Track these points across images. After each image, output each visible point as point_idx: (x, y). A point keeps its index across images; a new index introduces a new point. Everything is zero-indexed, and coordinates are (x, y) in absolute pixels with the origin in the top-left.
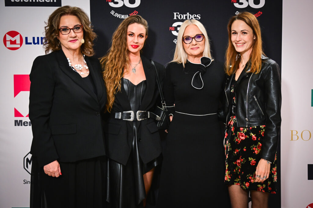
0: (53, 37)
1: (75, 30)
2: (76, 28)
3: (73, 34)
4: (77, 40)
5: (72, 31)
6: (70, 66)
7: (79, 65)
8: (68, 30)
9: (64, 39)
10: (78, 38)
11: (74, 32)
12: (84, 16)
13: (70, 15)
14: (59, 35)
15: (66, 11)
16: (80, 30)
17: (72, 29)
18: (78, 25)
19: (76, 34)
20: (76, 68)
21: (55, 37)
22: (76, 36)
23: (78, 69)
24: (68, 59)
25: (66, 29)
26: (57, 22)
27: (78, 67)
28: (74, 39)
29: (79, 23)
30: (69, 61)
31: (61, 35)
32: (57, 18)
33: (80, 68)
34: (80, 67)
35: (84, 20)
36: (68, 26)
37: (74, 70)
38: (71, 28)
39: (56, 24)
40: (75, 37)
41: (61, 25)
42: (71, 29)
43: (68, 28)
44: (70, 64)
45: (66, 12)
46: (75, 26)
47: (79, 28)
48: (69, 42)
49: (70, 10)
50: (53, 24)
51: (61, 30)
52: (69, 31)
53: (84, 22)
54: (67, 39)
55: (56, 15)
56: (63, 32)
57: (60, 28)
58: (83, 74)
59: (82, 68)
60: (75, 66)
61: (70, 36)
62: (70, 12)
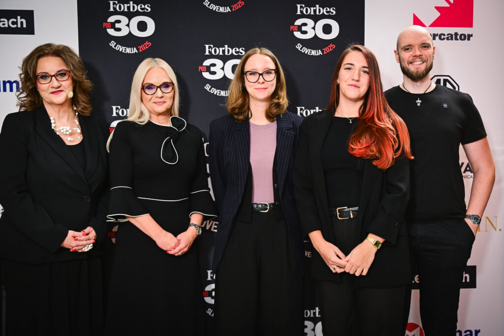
0: (28, 87)
1: (58, 78)
3: (55, 83)
4: (62, 91)
5: (53, 78)
6: (53, 128)
7: (65, 127)
8: (48, 77)
9: (43, 91)
10: (64, 88)
11: (57, 80)
12: (71, 57)
13: (51, 56)
14: (36, 83)
15: (46, 51)
16: (66, 78)
17: (54, 76)
18: (63, 70)
19: (61, 82)
20: (62, 131)
21: (31, 87)
22: (60, 85)
23: (64, 133)
24: (51, 118)
25: (45, 76)
26: (32, 65)
27: (65, 130)
28: (58, 90)
29: (65, 68)
30: (52, 121)
31: (39, 85)
32: (33, 61)
34: (68, 129)
35: (72, 64)
36: (48, 72)
37: (57, 134)
38: (53, 74)
39: (32, 69)
40: (59, 87)
41: (39, 71)
42: (52, 76)
43: (47, 75)
44: (53, 125)
45: (45, 53)
46: (58, 72)
47: (65, 74)
48: (51, 94)
49: (51, 49)
50: (28, 69)
51: (39, 77)
52: (50, 79)
54: (48, 90)
55: (32, 57)
56: (42, 81)
57: (37, 75)
58: (72, 139)
59: (70, 131)
60: (61, 128)
61: (51, 86)
62: (51, 51)
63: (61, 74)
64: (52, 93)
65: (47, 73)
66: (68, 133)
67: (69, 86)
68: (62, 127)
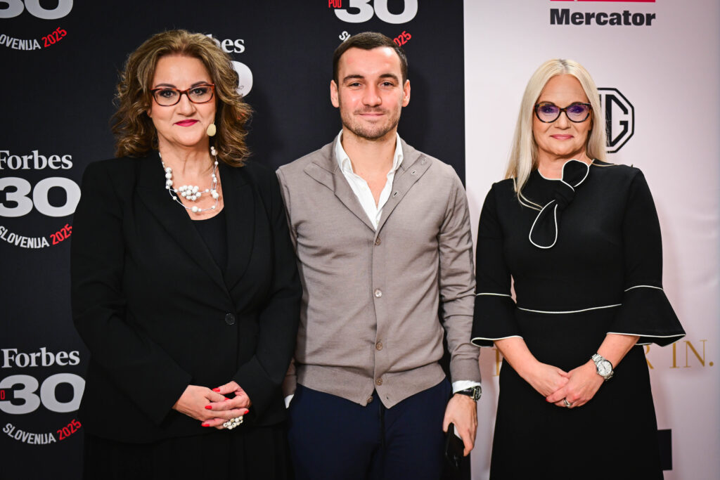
1: (193, 96)
2: (197, 91)
3: (186, 106)
4: (195, 121)
5: (184, 96)
6: (167, 187)
8: (174, 93)
9: (162, 118)
10: (202, 116)
11: (190, 100)
13: (182, 55)
14: (150, 106)
15: (174, 45)
16: (206, 97)
17: (185, 92)
18: (202, 82)
19: (197, 105)
20: (184, 194)
21: (140, 111)
22: (194, 110)
23: (188, 198)
24: (168, 170)
25: (168, 91)
26: (147, 70)
27: (189, 192)
28: (189, 118)
29: (204, 79)
30: (168, 176)
31: (155, 107)
32: (148, 62)
33: (192, 195)
34: (194, 191)
35: (220, 72)
36: (175, 85)
37: (175, 198)
38: (183, 89)
39: (146, 76)
40: (193, 114)
41: (159, 81)
42: (181, 93)
43: (174, 90)
44: (169, 183)
45: (172, 48)
46: (194, 86)
47: (204, 91)
48: (176, 125)
50: (138, 75)
51: (157, 92)
52: (177, 98)
53: (219, 77)
54: (171, 118)
55: (146, 53)
56: (162, 100)
57: (154, 88)
58: (200, 210)
59: (199, 194)
60: (181, 189)
61: (179, 112)
62: (184, 46)
63: (198, 89)
64: (179, 123)
65: (174, 87)
66: (194, 198)
67: (210, 113)
68: (185, 187)
